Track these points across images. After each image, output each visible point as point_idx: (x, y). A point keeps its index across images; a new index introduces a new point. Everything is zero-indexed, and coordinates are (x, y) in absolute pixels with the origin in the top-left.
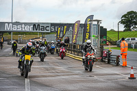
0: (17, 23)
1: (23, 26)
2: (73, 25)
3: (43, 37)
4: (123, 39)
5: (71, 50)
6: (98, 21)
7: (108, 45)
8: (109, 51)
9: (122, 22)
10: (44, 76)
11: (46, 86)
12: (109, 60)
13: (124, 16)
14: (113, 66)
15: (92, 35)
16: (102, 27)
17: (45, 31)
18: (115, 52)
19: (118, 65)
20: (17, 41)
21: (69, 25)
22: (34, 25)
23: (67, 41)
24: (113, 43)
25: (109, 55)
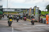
0: (9, 9)
1: (11, 10)
2: (29, 9)
3: (18, 14)
4: (47, 14)
5: (28, 18)
6: (38, 8)
7: (41, 16)
8: (42, 18)
9: (47, 8)
10: (19, 27)
11: (20, 31)
12: (42, 22)
13: (47, 6)
14: (43, 24)
15: (36, 13)
16: (39, 10)
17: (19, 11)
18: (44, 19)
19: (45, 23)
20: (9, 15)
21: (28, 9)
22: (15, 9)
23: (27, 15)
24: (43, 16)
25: (42, 20)
